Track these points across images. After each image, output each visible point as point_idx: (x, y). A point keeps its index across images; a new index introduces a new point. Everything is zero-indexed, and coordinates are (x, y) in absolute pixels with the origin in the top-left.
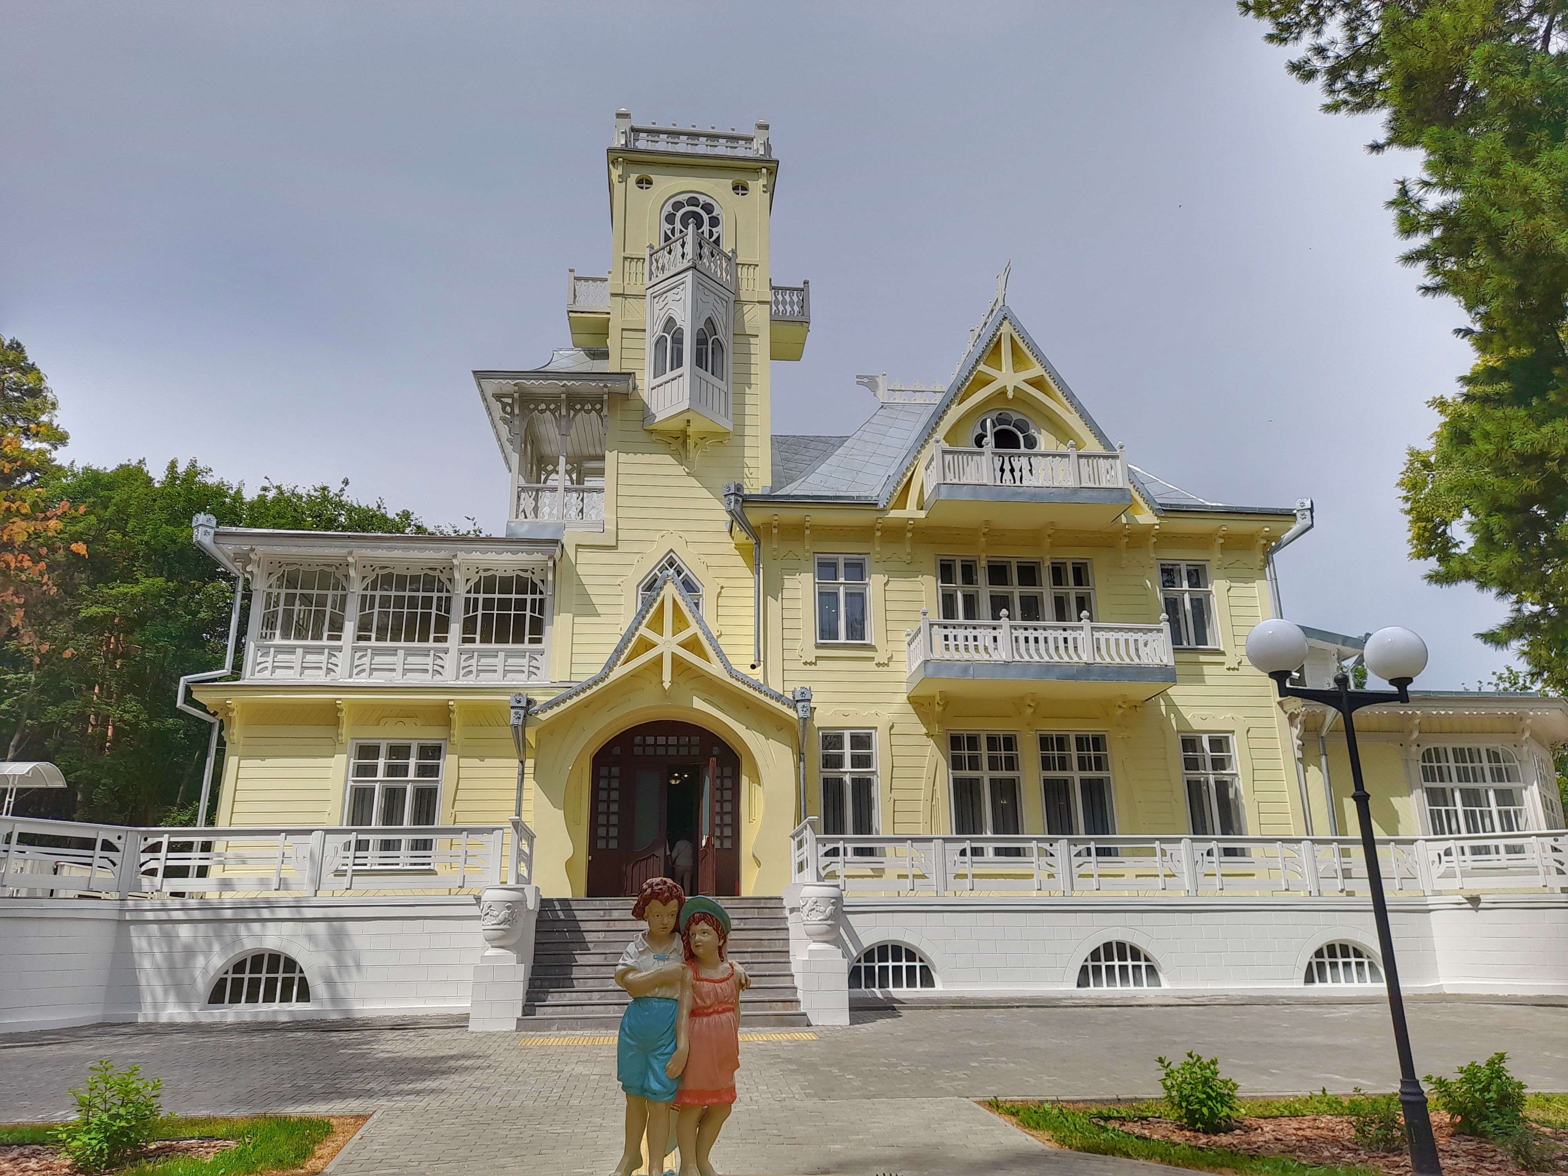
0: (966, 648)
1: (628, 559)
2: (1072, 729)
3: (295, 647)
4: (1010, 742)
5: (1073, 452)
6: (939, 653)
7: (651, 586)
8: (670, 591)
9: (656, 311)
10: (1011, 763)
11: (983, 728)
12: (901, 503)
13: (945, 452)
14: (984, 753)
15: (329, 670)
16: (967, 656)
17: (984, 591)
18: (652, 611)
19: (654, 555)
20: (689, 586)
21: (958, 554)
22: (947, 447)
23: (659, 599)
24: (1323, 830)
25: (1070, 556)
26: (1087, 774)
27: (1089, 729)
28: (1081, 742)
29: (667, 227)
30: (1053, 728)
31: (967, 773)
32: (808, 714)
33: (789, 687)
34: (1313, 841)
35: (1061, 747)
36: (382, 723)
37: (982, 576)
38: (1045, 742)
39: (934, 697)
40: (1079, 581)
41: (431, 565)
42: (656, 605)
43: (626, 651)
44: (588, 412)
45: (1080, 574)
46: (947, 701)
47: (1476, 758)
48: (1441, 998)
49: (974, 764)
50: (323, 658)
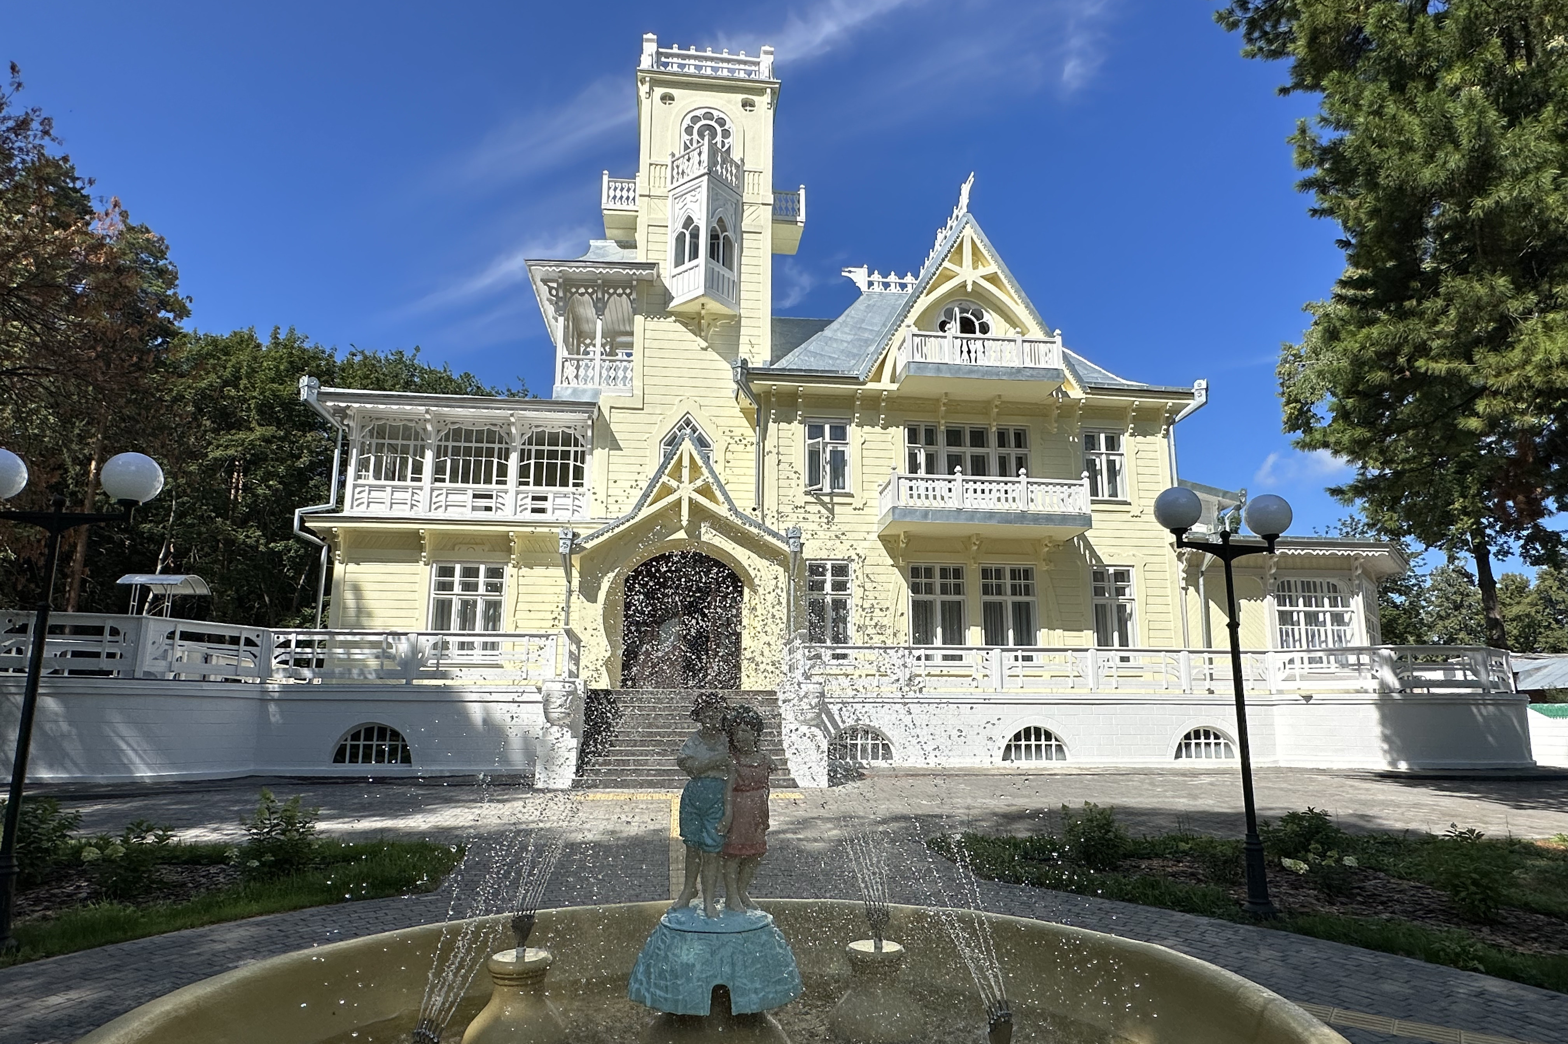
0: (927, 497)
1: (654, 419)
2: (1008, 563)
3: (384, 486)
4: (957, 573)
5: (1019, 338)
6: (904, 501)
7: (673, 442)
8: (687, 447)
9: (677, 210)
10: (958, 590)
11: (938, 562)
12: (878, 378)
13: (914, 335)
14: (937, 581)
15: (412, 506)
16: (927, 503)
17: (943, 450)
18: (673, 462)
19: (674, 417)
20: (702, 443)
21: (923, 420)
22: (915, 330)
23: (679, 453)
24: (1197, 642)
25: (1013, 423)
26: (1018, 599)
27: (1021, 564)
28: (1014, 574)
29: (686, 137)
30: (993, 562)
31: (923, 597)
32: (798, 549)
33: (783, 526)
34: (1190, 652)
35: (998, 577)
36: (457, 548)
37: (942, 438)
38: (985, 573)
39: (899, 536)
40: (1019, 445)
41: (494, 422)
42: (676, 457)
43: (652, 495)
44: (620, 295)
45: (1020, 439)
46: (910, 538)
47: (1319, 589)
48: (1278, 770)
49: (929, 590)
50: (408, 495)
